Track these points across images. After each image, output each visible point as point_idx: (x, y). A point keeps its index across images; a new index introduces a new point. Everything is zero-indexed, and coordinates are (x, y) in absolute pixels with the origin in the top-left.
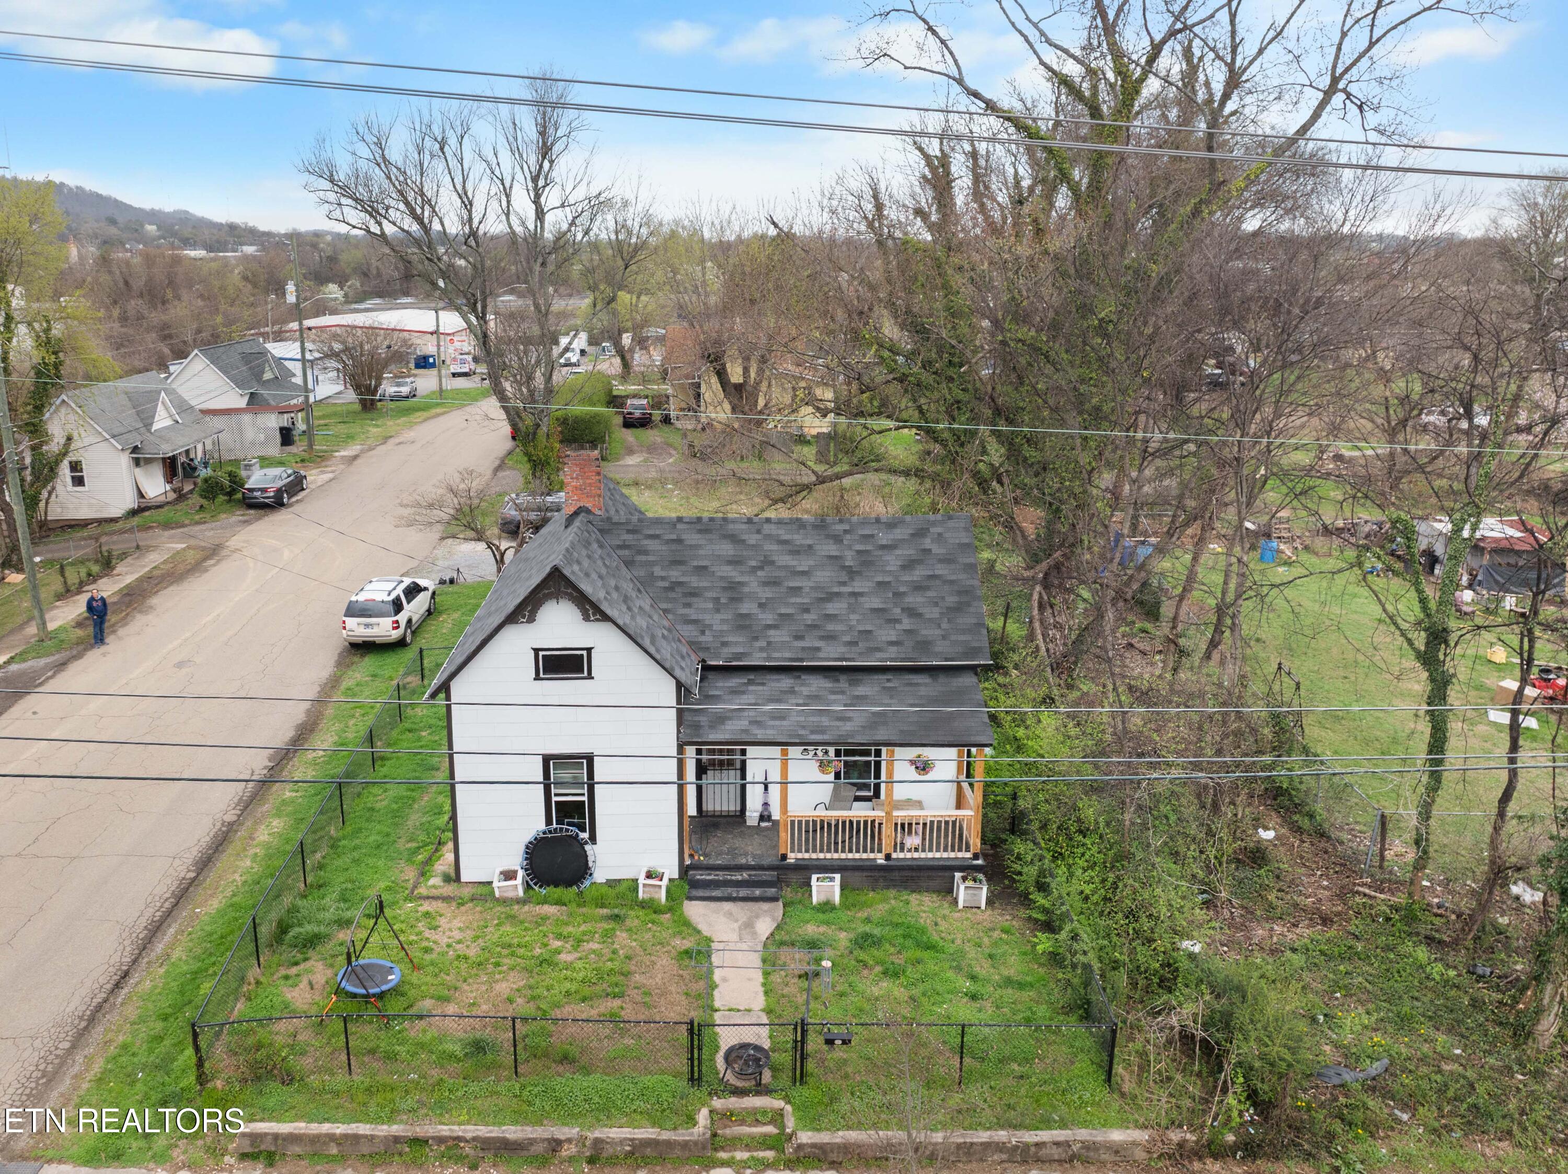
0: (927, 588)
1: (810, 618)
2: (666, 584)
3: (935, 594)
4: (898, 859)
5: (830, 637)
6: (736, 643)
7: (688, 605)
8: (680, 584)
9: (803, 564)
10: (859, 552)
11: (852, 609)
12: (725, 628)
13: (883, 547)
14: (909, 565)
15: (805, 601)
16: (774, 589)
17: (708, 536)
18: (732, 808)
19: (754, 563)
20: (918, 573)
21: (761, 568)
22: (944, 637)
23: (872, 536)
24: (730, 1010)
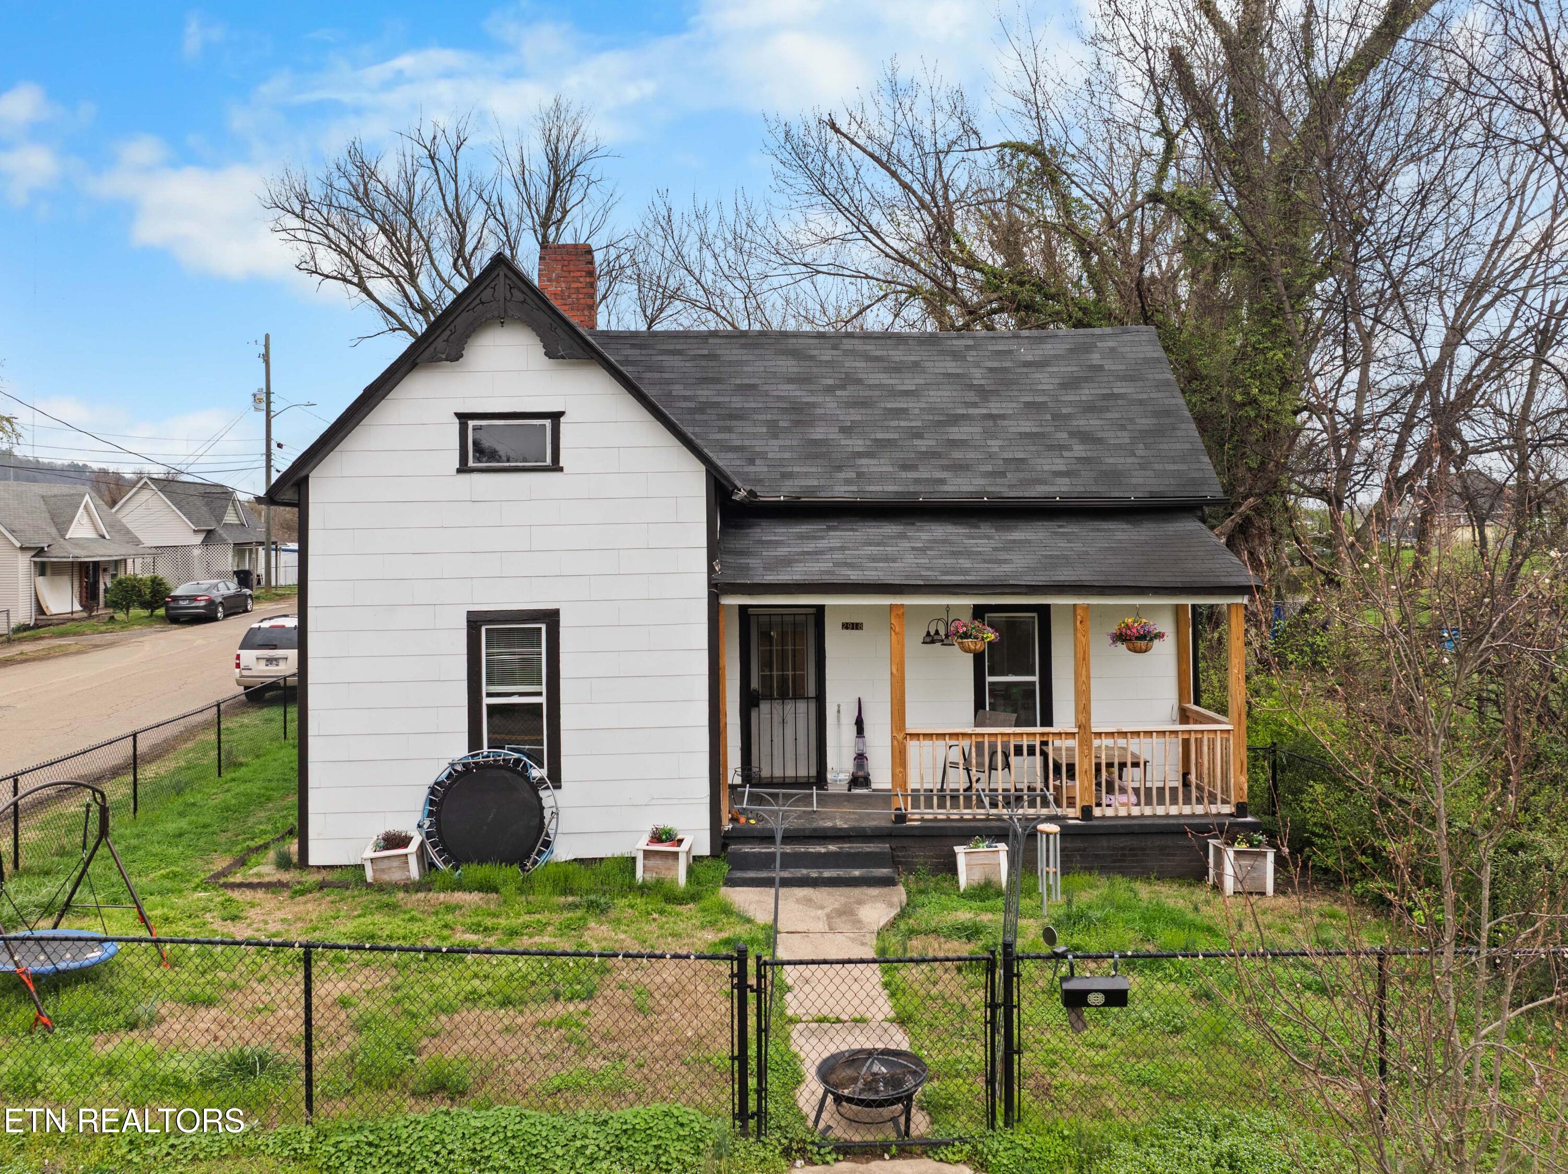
0: (1107, 409)
1: (922, 444)
2: (692, 405)
3: (1117, 415)
4: (1104, 817)
5: (961, 467)
6: (806, 474)
7: (729, 430)
8: (716, 405)
9: (909, 383)
10: (991, 370)
11: (988, 434)
12: (787, 455)
13: (1027, 364)
14: (1071, 384)
15: (913, 424)
16: (863, 411)
17: (757, 352)
18: (802, 772)
19: (830, 382)
20: (1086, 393)
21: (843, 387)
22: (1143, 467)
23: (1010, 352)
24: (820, 1021)
